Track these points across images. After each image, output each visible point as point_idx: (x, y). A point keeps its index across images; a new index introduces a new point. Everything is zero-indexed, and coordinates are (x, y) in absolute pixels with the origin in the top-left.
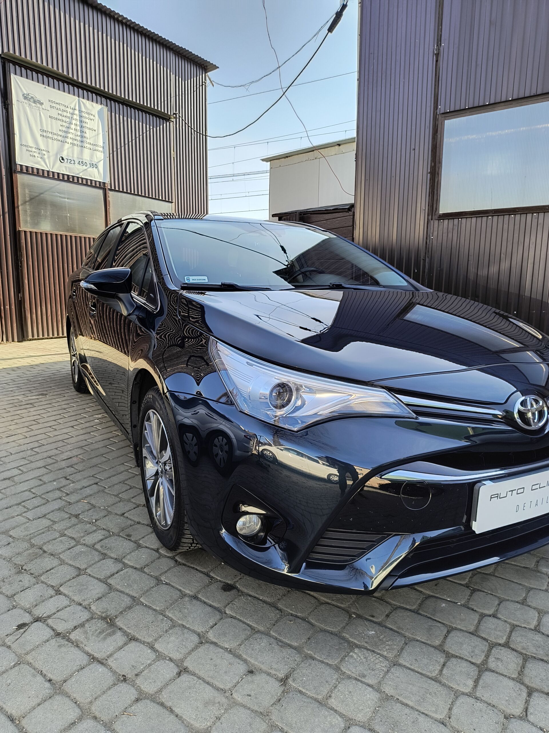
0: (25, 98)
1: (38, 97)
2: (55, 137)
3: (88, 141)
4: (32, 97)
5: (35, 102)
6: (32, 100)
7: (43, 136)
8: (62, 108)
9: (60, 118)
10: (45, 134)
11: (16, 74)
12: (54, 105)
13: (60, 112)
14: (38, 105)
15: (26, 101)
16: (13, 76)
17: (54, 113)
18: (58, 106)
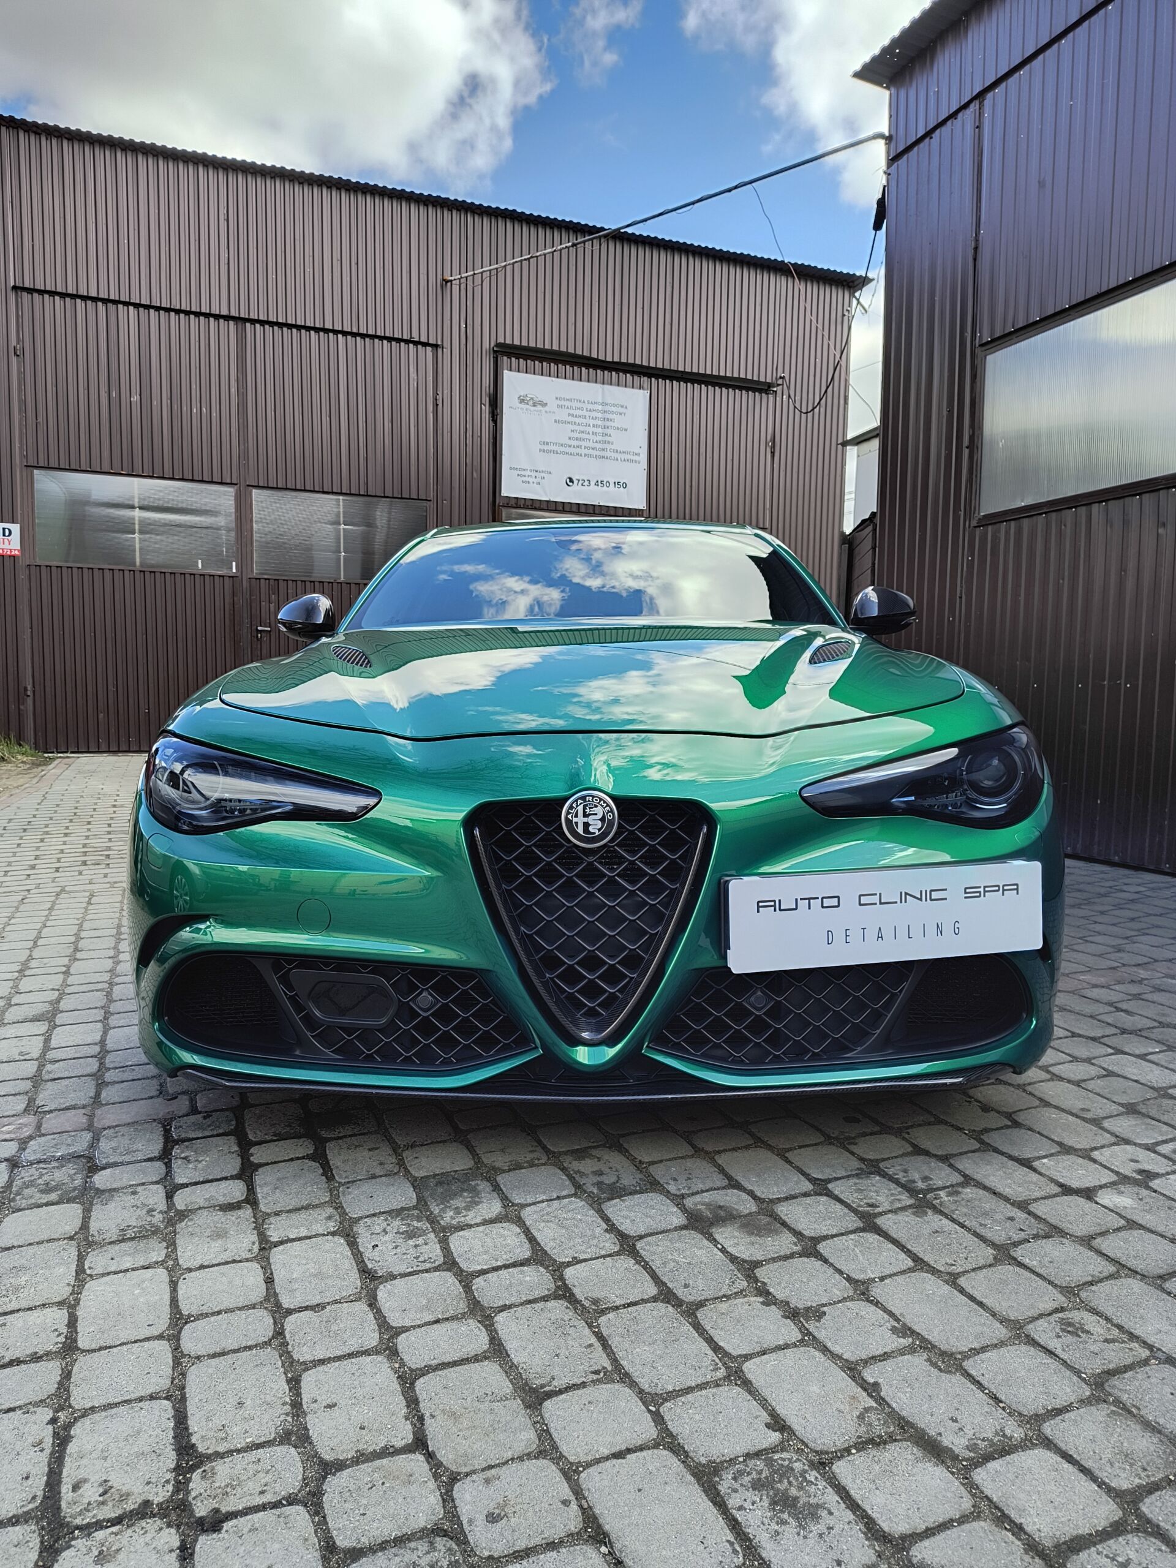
0: (522, 401)
1: (540, 397)
2: (562, 449)
3: (613, 447)
4: (532, 398)
5: (534, 405)
6: (531, 403)
7: (544, 451)
8: (575, 404)
9: (571, 419)
10: (546, 447)
11: (511, 370)
12: (563, 403)
13: (572, 412)
14: (539, 408)
15: (523, 406)
16: (505, 372)
17: (563, 415)
18: (567, 404)
